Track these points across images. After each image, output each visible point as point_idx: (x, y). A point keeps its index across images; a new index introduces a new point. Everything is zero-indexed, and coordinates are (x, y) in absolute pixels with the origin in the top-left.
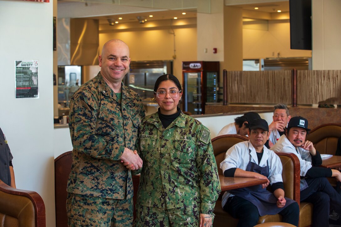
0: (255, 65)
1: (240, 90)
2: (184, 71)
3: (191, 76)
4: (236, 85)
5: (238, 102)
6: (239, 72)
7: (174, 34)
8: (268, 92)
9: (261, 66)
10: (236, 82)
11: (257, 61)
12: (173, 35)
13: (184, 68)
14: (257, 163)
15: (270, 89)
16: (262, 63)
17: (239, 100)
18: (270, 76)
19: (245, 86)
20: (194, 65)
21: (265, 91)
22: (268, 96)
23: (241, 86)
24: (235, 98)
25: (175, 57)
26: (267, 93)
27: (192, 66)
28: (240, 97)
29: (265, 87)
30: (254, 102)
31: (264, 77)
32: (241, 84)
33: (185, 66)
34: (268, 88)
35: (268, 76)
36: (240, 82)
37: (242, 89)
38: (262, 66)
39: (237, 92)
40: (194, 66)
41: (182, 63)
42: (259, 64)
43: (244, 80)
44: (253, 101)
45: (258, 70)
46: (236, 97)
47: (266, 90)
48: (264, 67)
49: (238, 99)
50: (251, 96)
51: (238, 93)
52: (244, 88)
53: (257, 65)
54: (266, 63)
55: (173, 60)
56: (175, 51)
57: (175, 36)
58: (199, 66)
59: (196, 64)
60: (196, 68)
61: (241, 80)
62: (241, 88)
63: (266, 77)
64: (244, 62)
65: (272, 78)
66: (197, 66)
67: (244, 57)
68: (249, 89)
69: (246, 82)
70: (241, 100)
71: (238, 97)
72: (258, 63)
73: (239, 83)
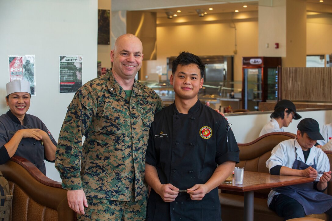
0: (320, 60)
1: (295, 87)
2: (245, 66)
3: (251, 72)
4: (291, 82)
5: (293, 99)
6: (294, 68)
7: (235, 28)
8: (324, 89)
9: (326, 62)
10: (291, 79)
11: (322, 57)
12: (234, 29)
13: (244, 64)
14: (304, 161)
15: (325, 86)
16: (327, 58)
17: (294, 97)
18: (325, 73)
19: (300, 83)
20: (255, 61)
21: (320, 88)
22: (323, 93)
23: (296, 83)
24: (290, 95)
25: (236, 53)
26: (322, 91)
27: (252, 61)
28: (294, 94)
29: (320, 85)
30: (309, 100)
31: (320, 73)
32: (296, 81)
33: (245, 62)
34: (324, 85)
35: (324, 73)
36: (295, 79)
37: (297, 86)
38: (328, 63)
39: (292, 89)
40: (255, 62)
41: (242, 59)
42: (324, 60)
43: (299, 77)
44: (308, 99)
45: (323, 66)
46: (291, 94)
47: (322, 87)
48: (329, 63)
49: (293, 97)
50: (306, 93)
51: (293, 90)
52: (298, 85)
53: (322, 61)
54: (331, 59)
55: (234, 56)
56: (236, 45)
57: (236, 29)
58: (260, 62)
59: (256, 60)
60: (257, 63)
61: (296, 77)
62: (296, 85)
63: (322, 74)
64: (308, 58)
65: (328, 74)
66: (257, 62)
67: (308, 52)
68: (304, 86)
69: (301, 78)
70: (296, 97)
71: (293, 95)
72: (323, 58)
73: (294, 80)
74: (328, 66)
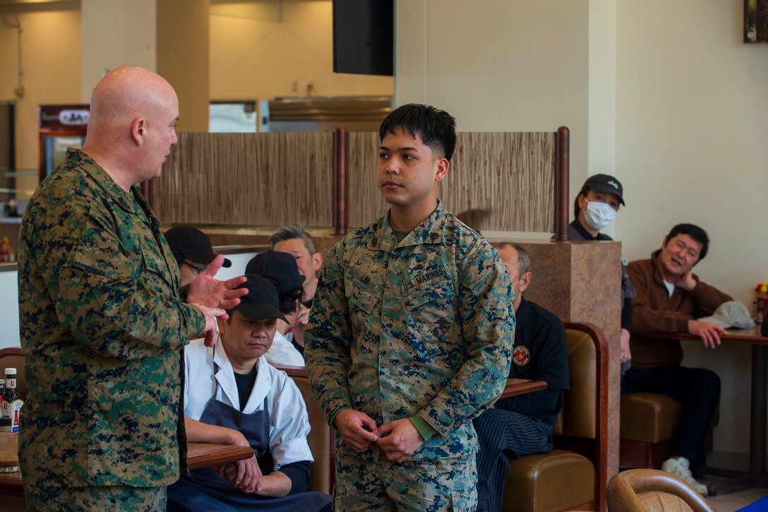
0: (243, 116)
1: (188, 186)
2: (45, 130)
3: (62, 146)
4: (177, 173)
5: (183, 220)
6: (186, 135)
7: (18, 26)
8: (267, 193)
9: (261, 121)
10: (177, 165)
11: (250, 106)
12: (16, 31)
13: (44, 124)
14: (237, 406)
15: (272, 184)
16: (264, 110)
17: (186, 215)
18: (271, 148)
19: (201, 177)
20: (73, 115)
21: (258, 190)
22: (266, 205)
23: (190, 175)
24: (173, 209)
25: (20, 93)
26: (262, 197)
27: (65, 117)
28: (186, 206)
29: (258, 180)
30: (227, 223)
31: (256, 149)
32: (191, 170)
33: (46, 117)
34: (267, 181)
35: (267, 149)
36: (187, 166)
37: (195, 184)
38: (265, 121)
39: (180, 194)
40: (73, 118)
41: (38, 109)
42: (254, 115)
43: (199, 161)
44: (225, 218)
45: (252, 130)
46: (176, 207)
47: (262, 187)
48: (269, 123)
49: (183, 214)
50: (220, 203)
51: (183, 194)
52: (198, 182)
53: (249, 117)
54: (274, 113)
55: (15, 101)
56: (21, 74)
57: (20, 32)
58: (86, 118)
59: (77, 113)
60: (78, 122)
61: (190, 160)
62: (190, 181)
63: (261, 150)
64: (214, 109)
65: (279, 152)
66: (79, 117)
67: (214, 95)
68: (212, 184)
69: (205, 163)
70: (190, 216)
71: (183, 208)
72: (253, 110)
73: (185, 168)
74: (265, 129)
